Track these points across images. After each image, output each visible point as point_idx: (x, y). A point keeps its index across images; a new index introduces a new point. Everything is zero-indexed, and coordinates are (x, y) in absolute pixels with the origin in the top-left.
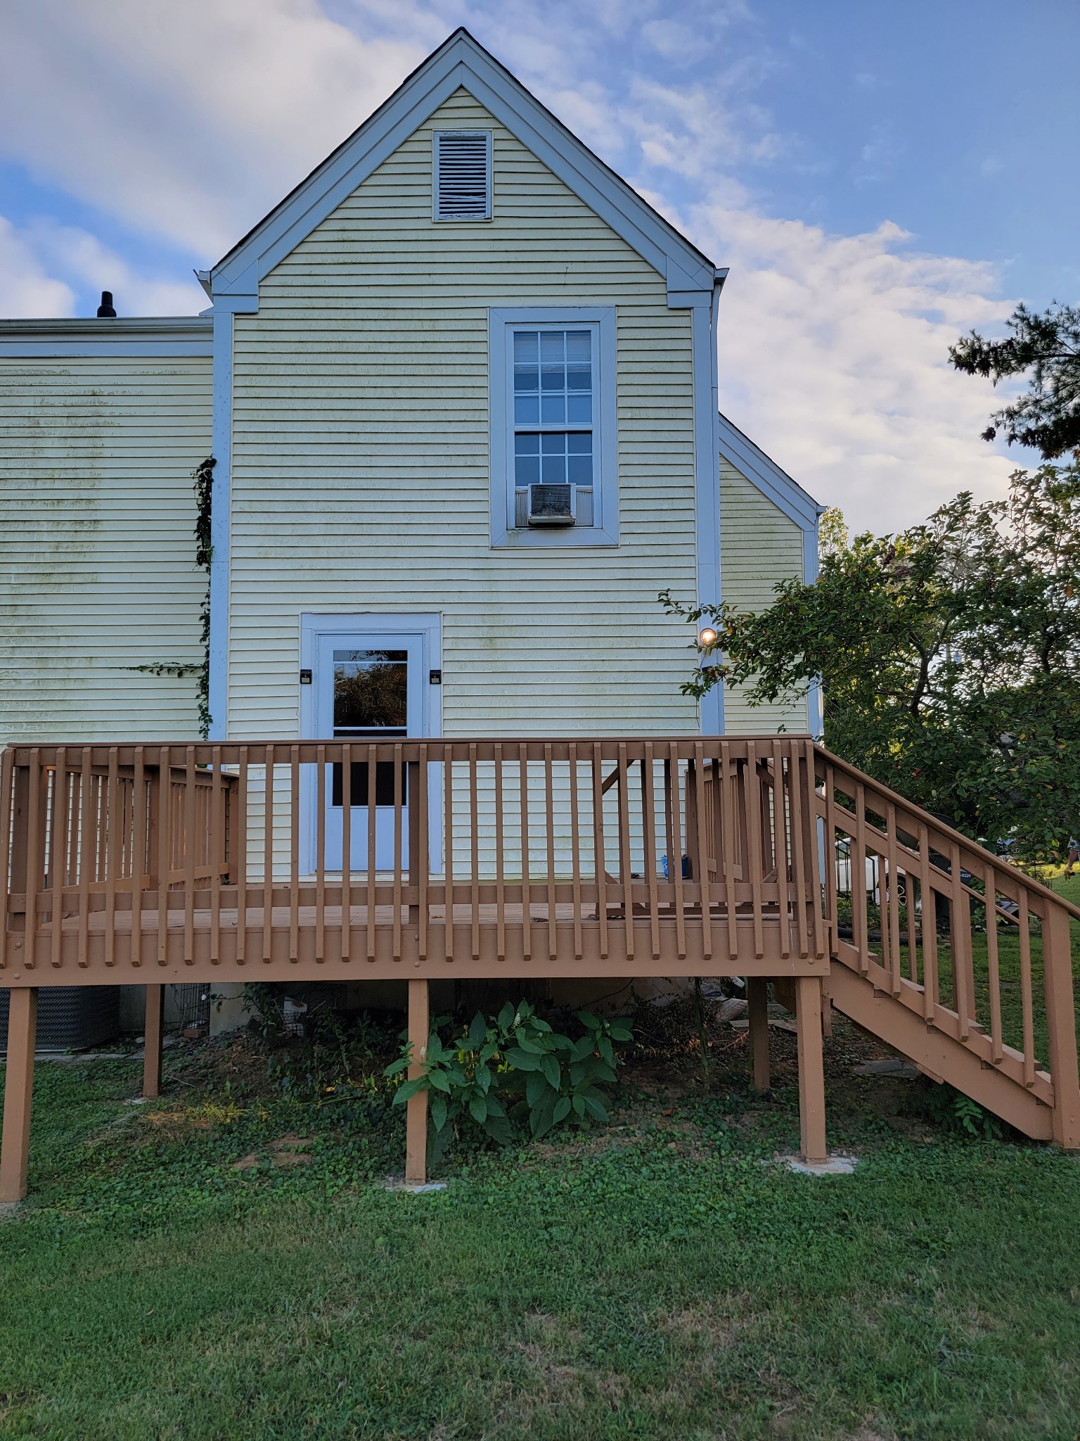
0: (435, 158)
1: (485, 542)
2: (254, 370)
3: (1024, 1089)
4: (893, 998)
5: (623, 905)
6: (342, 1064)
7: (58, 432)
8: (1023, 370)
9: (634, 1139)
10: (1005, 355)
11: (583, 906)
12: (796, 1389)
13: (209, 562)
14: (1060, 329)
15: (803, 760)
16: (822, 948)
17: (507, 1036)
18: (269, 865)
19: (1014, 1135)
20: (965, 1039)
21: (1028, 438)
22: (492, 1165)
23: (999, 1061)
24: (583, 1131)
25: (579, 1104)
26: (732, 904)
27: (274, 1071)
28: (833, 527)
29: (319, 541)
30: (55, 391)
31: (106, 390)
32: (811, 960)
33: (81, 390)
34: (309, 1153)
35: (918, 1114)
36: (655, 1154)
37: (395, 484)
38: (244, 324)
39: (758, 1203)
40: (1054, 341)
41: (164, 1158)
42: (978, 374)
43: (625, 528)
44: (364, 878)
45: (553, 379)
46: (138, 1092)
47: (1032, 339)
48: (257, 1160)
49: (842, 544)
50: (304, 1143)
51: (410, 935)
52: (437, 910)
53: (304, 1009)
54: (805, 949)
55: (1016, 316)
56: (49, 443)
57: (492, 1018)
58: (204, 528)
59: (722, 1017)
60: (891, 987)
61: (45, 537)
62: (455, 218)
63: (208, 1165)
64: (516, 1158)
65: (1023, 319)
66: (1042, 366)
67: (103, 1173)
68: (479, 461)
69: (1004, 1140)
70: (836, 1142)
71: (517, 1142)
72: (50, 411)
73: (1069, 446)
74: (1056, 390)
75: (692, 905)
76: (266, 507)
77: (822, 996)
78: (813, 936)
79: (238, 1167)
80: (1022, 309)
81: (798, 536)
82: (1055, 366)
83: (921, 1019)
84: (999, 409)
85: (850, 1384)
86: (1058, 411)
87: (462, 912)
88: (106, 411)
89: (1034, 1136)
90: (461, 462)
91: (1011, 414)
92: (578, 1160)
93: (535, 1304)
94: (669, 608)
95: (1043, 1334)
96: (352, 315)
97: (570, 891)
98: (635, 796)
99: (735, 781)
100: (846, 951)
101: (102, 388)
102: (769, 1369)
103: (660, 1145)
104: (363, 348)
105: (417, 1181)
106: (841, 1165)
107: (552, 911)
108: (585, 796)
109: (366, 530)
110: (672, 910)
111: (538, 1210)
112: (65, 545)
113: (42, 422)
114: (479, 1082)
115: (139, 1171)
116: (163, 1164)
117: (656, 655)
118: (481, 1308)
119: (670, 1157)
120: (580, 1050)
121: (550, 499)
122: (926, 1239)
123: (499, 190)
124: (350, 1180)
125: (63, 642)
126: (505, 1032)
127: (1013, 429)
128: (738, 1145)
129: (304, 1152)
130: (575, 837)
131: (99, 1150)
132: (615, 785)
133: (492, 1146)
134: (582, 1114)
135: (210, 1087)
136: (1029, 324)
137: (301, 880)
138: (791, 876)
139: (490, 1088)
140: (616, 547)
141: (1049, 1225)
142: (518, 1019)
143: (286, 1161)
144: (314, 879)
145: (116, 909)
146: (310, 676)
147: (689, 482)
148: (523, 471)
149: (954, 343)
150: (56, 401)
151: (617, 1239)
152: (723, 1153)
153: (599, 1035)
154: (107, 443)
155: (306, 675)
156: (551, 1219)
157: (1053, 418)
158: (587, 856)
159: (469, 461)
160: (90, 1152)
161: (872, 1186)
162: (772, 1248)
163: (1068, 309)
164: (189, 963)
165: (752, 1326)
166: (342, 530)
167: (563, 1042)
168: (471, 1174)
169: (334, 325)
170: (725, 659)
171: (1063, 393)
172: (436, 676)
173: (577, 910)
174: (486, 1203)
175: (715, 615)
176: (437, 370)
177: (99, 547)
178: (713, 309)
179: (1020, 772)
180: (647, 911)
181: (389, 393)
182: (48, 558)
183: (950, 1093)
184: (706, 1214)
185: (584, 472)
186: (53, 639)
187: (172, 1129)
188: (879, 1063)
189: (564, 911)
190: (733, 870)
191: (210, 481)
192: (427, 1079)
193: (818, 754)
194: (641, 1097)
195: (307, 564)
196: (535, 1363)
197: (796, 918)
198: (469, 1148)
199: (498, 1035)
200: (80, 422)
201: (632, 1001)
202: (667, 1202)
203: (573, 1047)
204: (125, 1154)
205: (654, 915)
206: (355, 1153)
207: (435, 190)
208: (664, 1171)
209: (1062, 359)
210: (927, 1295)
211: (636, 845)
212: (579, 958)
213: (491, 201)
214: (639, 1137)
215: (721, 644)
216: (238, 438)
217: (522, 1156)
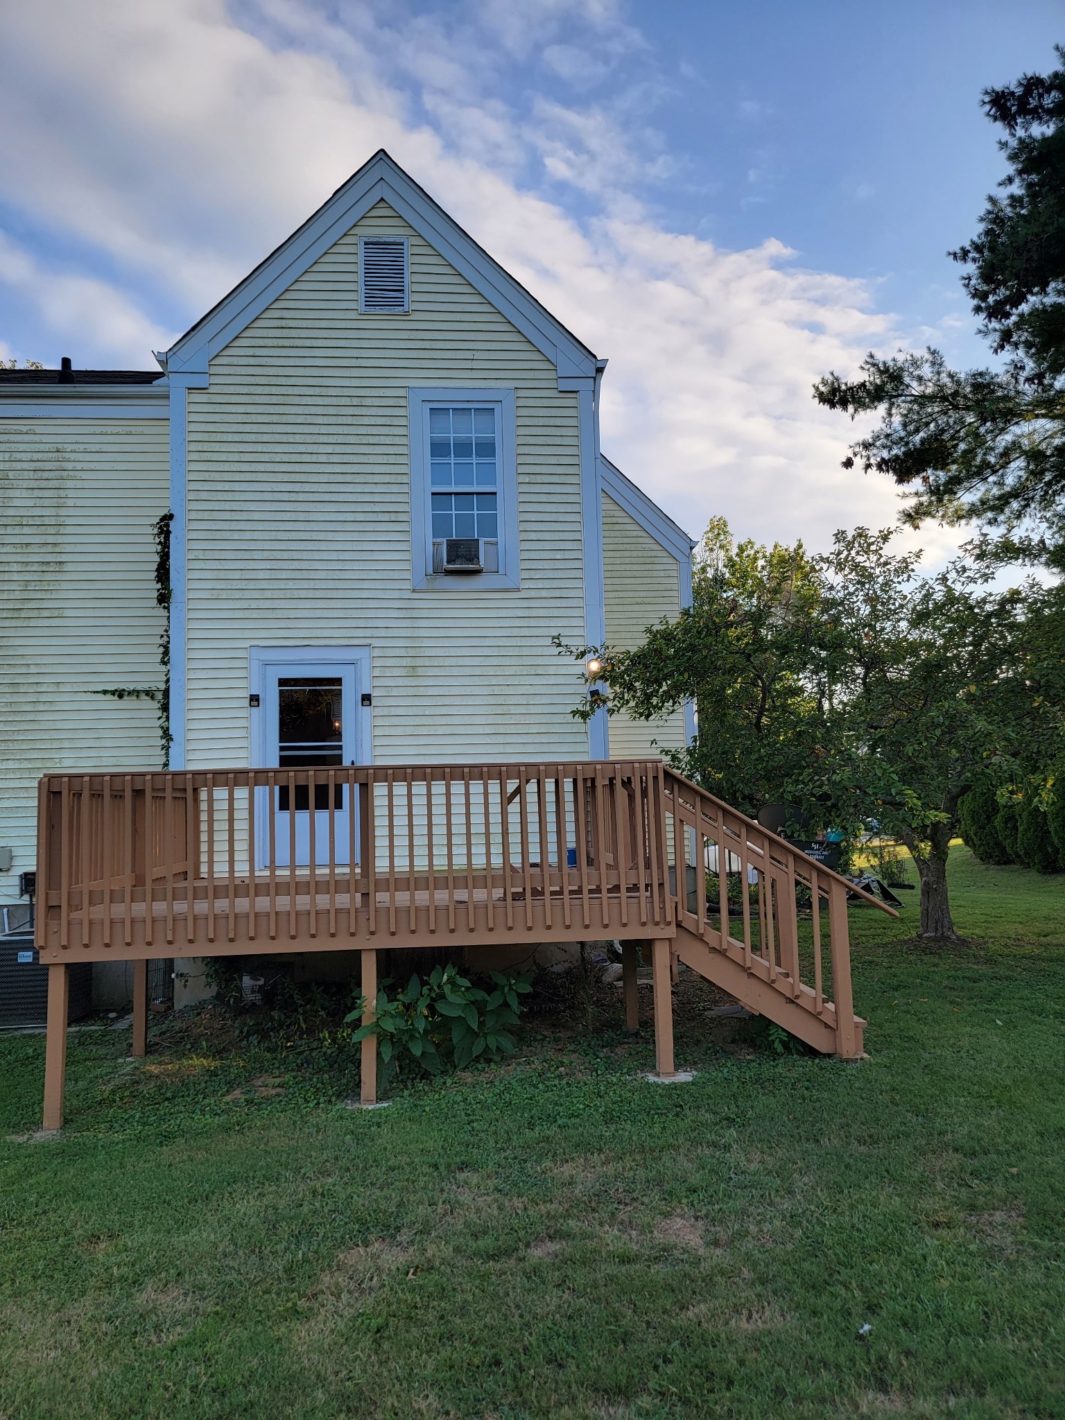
0: (361, 259)
1: (408, 585)
2: (205, 437)
3: (816, 1016)
4: (722, 953)
5: (524, 889)
6: (299, 1024)
7: (25, 484)
8: (876, 407)
9: (533, 1066)
10: (861, 394)
11: (494, 890)
12: (635, 1199)
13: (168, 602)
14: (906, 373)
15: (656, 778)
16: (670, 917)
17: (437, 991)
18: (232, 862)
19: (811, 1052)
20: (774, 981)
21: (883, 465)
22: (426, 1089)
23: (797, 997)
24: (495, 1062)
25: (492, 1042)
26: (605, 887)
27: (241, 1032)
28: (719, 534)
29: (264, 585)
30: (22, 447)
31: (69, 447)
32: (662, 926)
33: (46, 447)
34: (282, 1087)
35: (745, 1041)
36: (549, 1075)
37: (330, 536)
38: (196, 397)
39: (622, 1101)
40: (902, 383)
41: (169, 1095)
42: (838, 410)
43: (525, 575)
44: (307, 872)
45: (463, 449)
46: (128, 1051)
47: (882, 381)
48: (242, 1093)
49: (727, 550)
50: (278, 1080)
51: (363, 916)
52: (382, 897)
53: (261, 982)
54: (657, 919)
55: (867, 362)
56: (17, 493)
57: (425, 978)
58: (163, 573)
59: (607, 978)
60: (721, 946)
61: (15, 577)
62: (378, 310)
63: (204, 1098)
64: (445, 1083)
65: (874, 365)
66: (892, 404)
67: (120, 1108)
68: (402, 517)
69: (803, 1055)
70: (681, 1062)
71: (444, 1073)
72: (18, 466)
73: (918, 473)
74: (905, 425)
75: (594, 887)
76: (218, 555)
77: (671, 953)
78: (663, 908)
79: (228, 1098)
80: (872, 356)
81: (675, 567)
82: (903, 405)
83: (744, 969)
84: (856, 441)
85: (669, 1196)
86: (907, 444)
87: (402, 898)
88: (69, 466)
89: (823, 1051)
90: (386, 517)
91: (867, 446)
92: (492, 1082)
93: (462, 1167)
94: (560, 649)
95: (796, 1163)
96: (290, 391)
97: (483, 879)
98: (532, 808)
99: (608, 790)
100: (689, 919)
101: (65, 446)
102: (617, 1190)
103: (552, 1069)
104: (300, 419)
105: (369, 1101)
106: (684, 1077)
107: (471, 895)
108: (495, 809)
109: (305, 575)
110: (580, 891)
111: (463, 1114)
112: (33, 584)
113: (11, 475)
114: (416, 1026)
115: (148, 1105)
116: (167, 1099)
117: (552, 680)
118: (426, 1169)
119: (560, 1077)
120: (494, 1001)
121: (462, 551)
122: (733, 1116)
123: (416, 288)
124: (318, 1103)
125: (33, 670)
126: (435, 988)
127: (868, 459)
128: (610, 1066)
129: (279, 1086)
130: (487, 834)
131: (113, 1092)
132: (517, 799)
133: (425, 1076)
134: (494, 1049)
135: (189, 1046)
136: (879, 370)
137: (257, 874)
138: (648, 866)
139: (424, 1030)
140: (518, 590)
141: (818, 1105)
142: (445, 977)
143: (265, 1094)
144: (267, 873)
145: (132, 901)
146: (258, 700)
147: (577, 536)
148: (439, 526)
149: (817, 381)
150: (24, 456)
151: (520, 1127)
152: (599, 1072)
153: (506, 989)
154: (71, 493)
155: (254, 699)
156: (471, 1117)
157: (903, 449)
158: (496, 849)
159: (393, 517)
160: (107, 1093)
161: (704, 1088)
162: (628, 1127)
163: (912, 356)
164: (191, 941)
165: (610, 1169)
166: (284, 575)
167: (480, 995)
168: (410, 1095)
169: (275, 400)
170: (606, 689)
171: (911, 428)
172: (366, 699)
173: (490, 894)
174: (424, 1111)
175: (597, 655)
176: (365, 440)
177: (64, 586)
178: (595, 393)
179: (828, 780)
180: (542, 893)
181: (323, 458)
182: (18, 595)
183: (764, 1023)
184: (584, 1109)
185: (490, 527)
186: (24, 667)
187: (168, 1075)
188: (725, 1008)
189: (480, 895)
190: (606, 857)
191: (168, 533)
192: (377, 1024)
193: (666, 773)
194: (540, 1037)
195: (254, 604)
196: (465, 1197)
197: (652, 896)
198: (408, 1078)
199: (430, 990)
200: (46, 475)
201: (535, 968)
202: (556, 1104)
203: (488, 998)
204: (135, 1094)
205: (547, 896)
206: (319, 1085)
207: (361, 287)
208: (555, 1086)
209: (909, 399)
210: (727, 1148)
211: (534, 838)
212: (491, 930)
213: (408, 297)
214: (537, 1065)
215: (602, 676)
216: (192, 496)
217: (449, 1082)
